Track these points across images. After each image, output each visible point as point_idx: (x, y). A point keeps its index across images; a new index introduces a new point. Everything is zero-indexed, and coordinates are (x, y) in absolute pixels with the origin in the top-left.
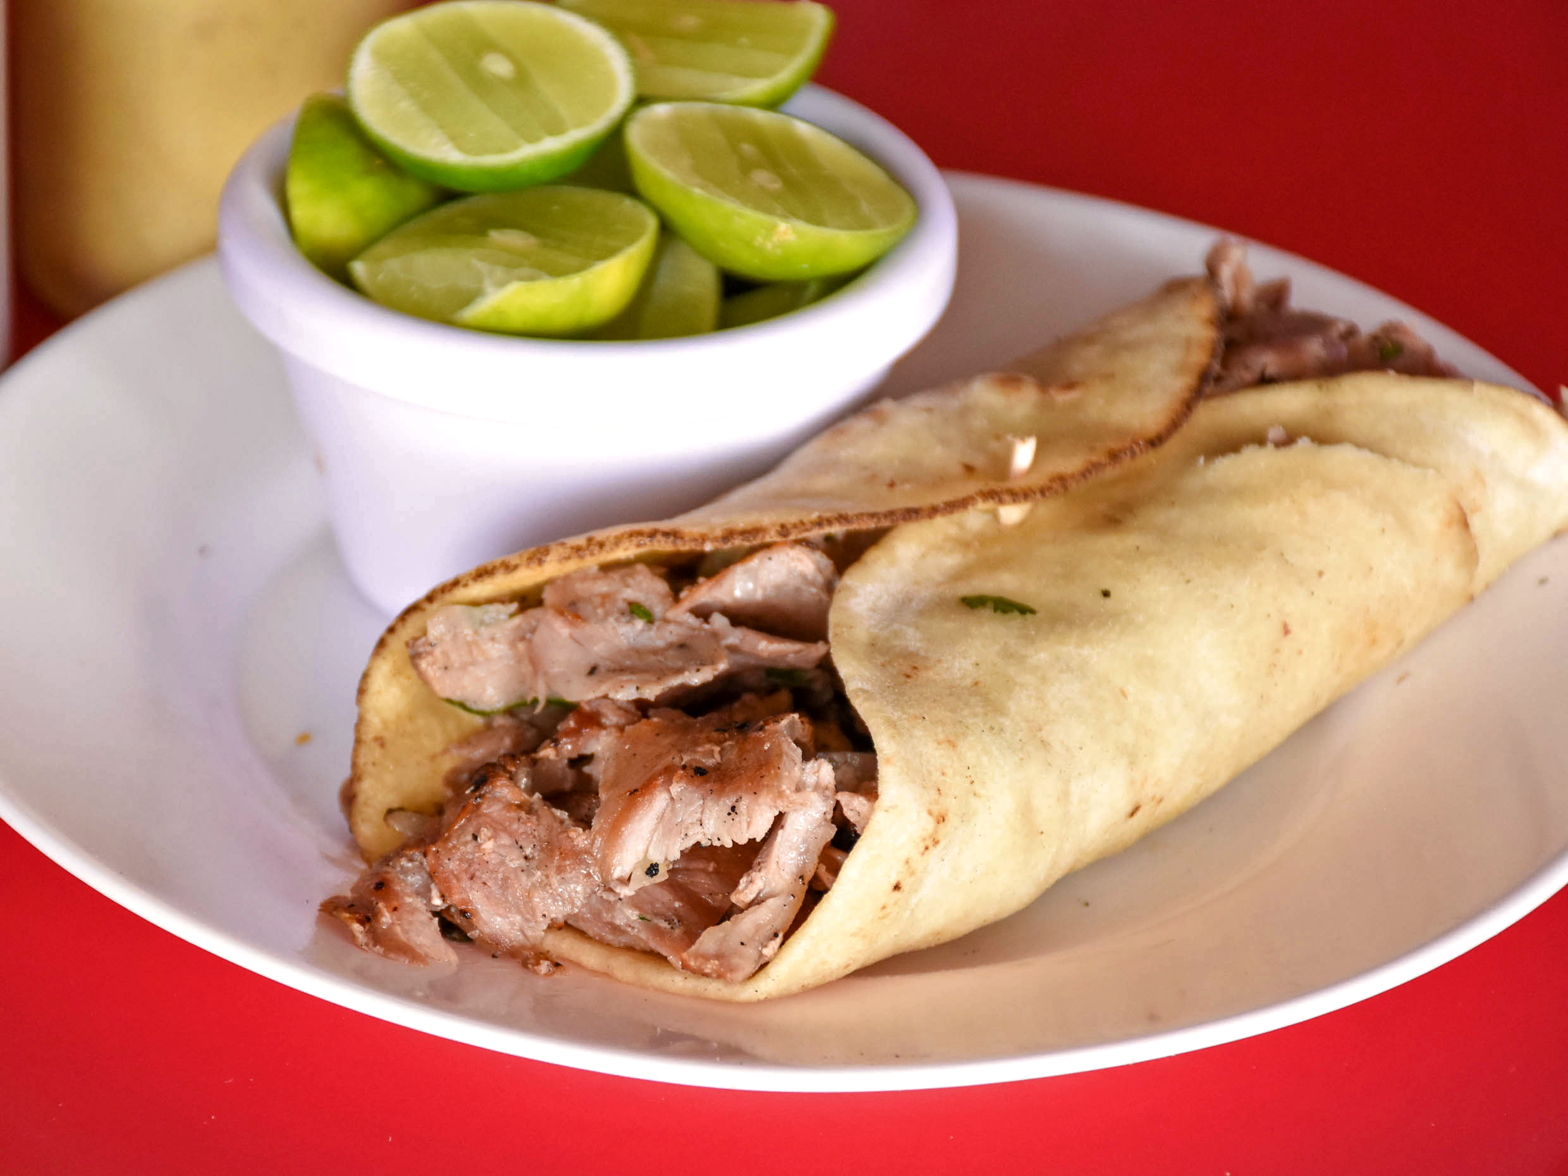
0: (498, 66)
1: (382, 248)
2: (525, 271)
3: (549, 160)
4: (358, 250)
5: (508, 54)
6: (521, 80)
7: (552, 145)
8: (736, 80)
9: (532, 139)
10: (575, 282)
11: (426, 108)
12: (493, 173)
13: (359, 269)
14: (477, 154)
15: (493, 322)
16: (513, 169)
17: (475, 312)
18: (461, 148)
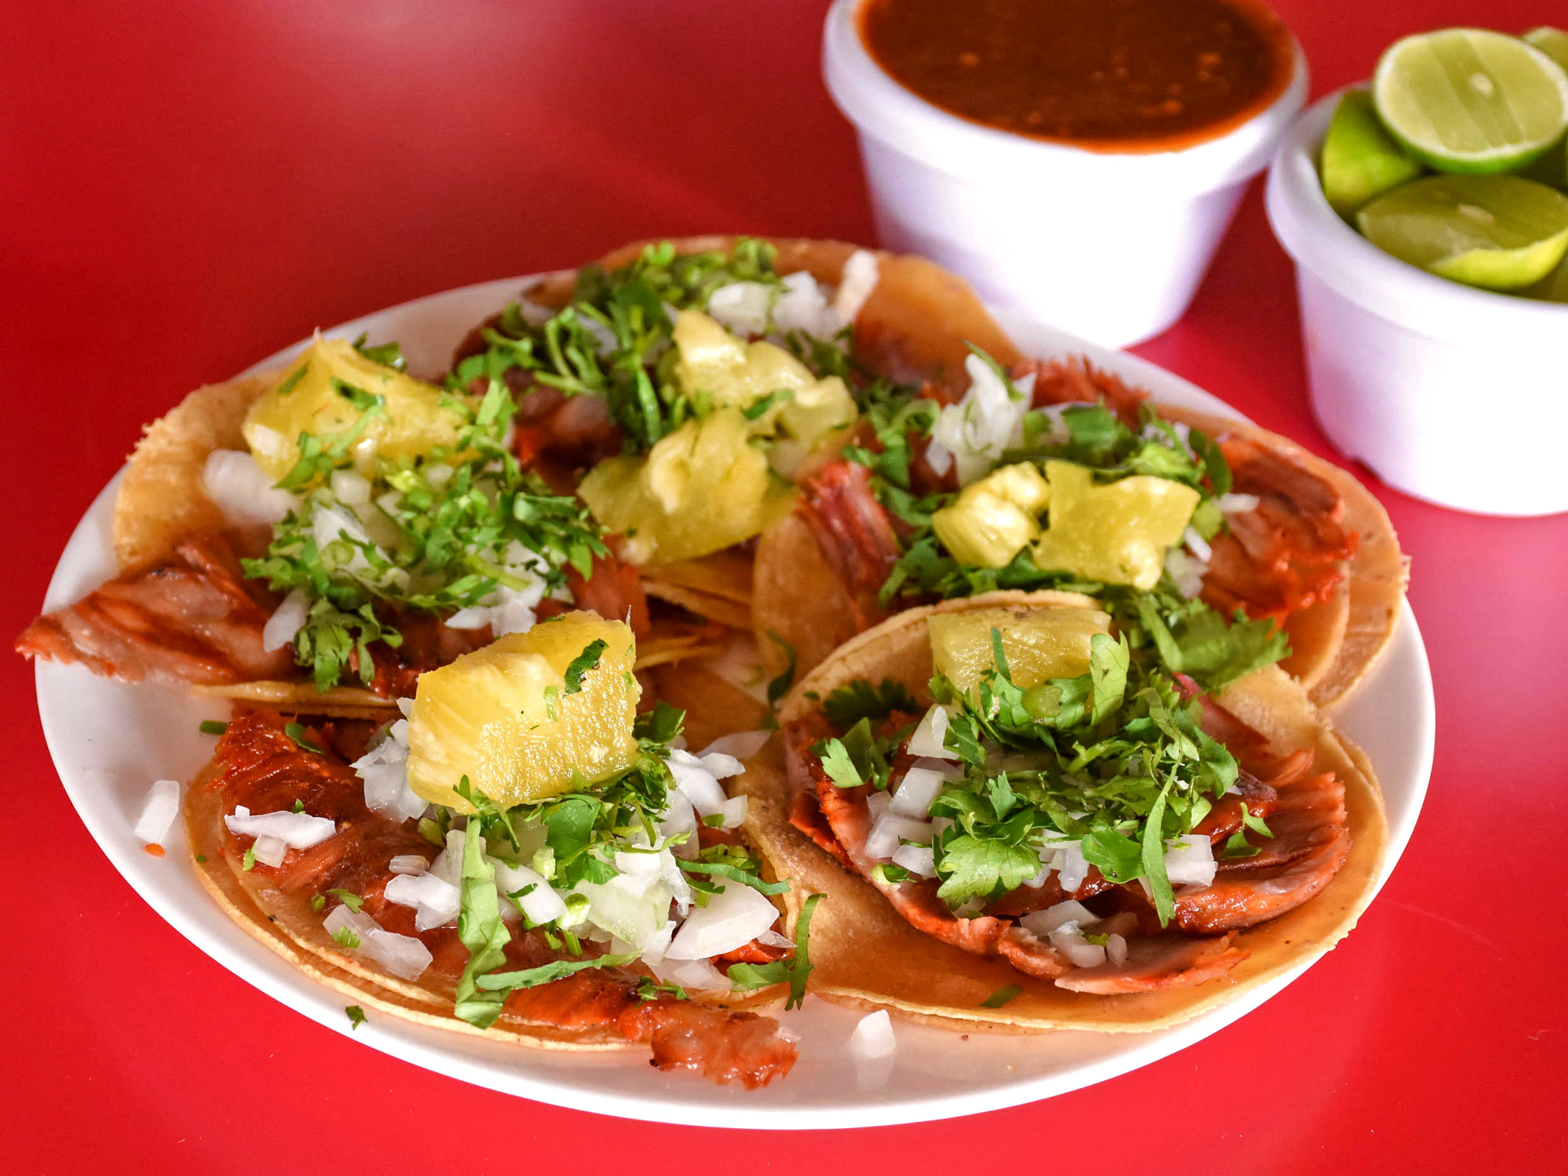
0: (1483, 85)
1: (1378, 205)
4: (1364, 203)
5: (1491, 78)
6: (1497, 98)
9: (1496, 144)
13: (1363, 218)
14: (1456, 151)
17: (1448, 266)
18: (1446, 145)
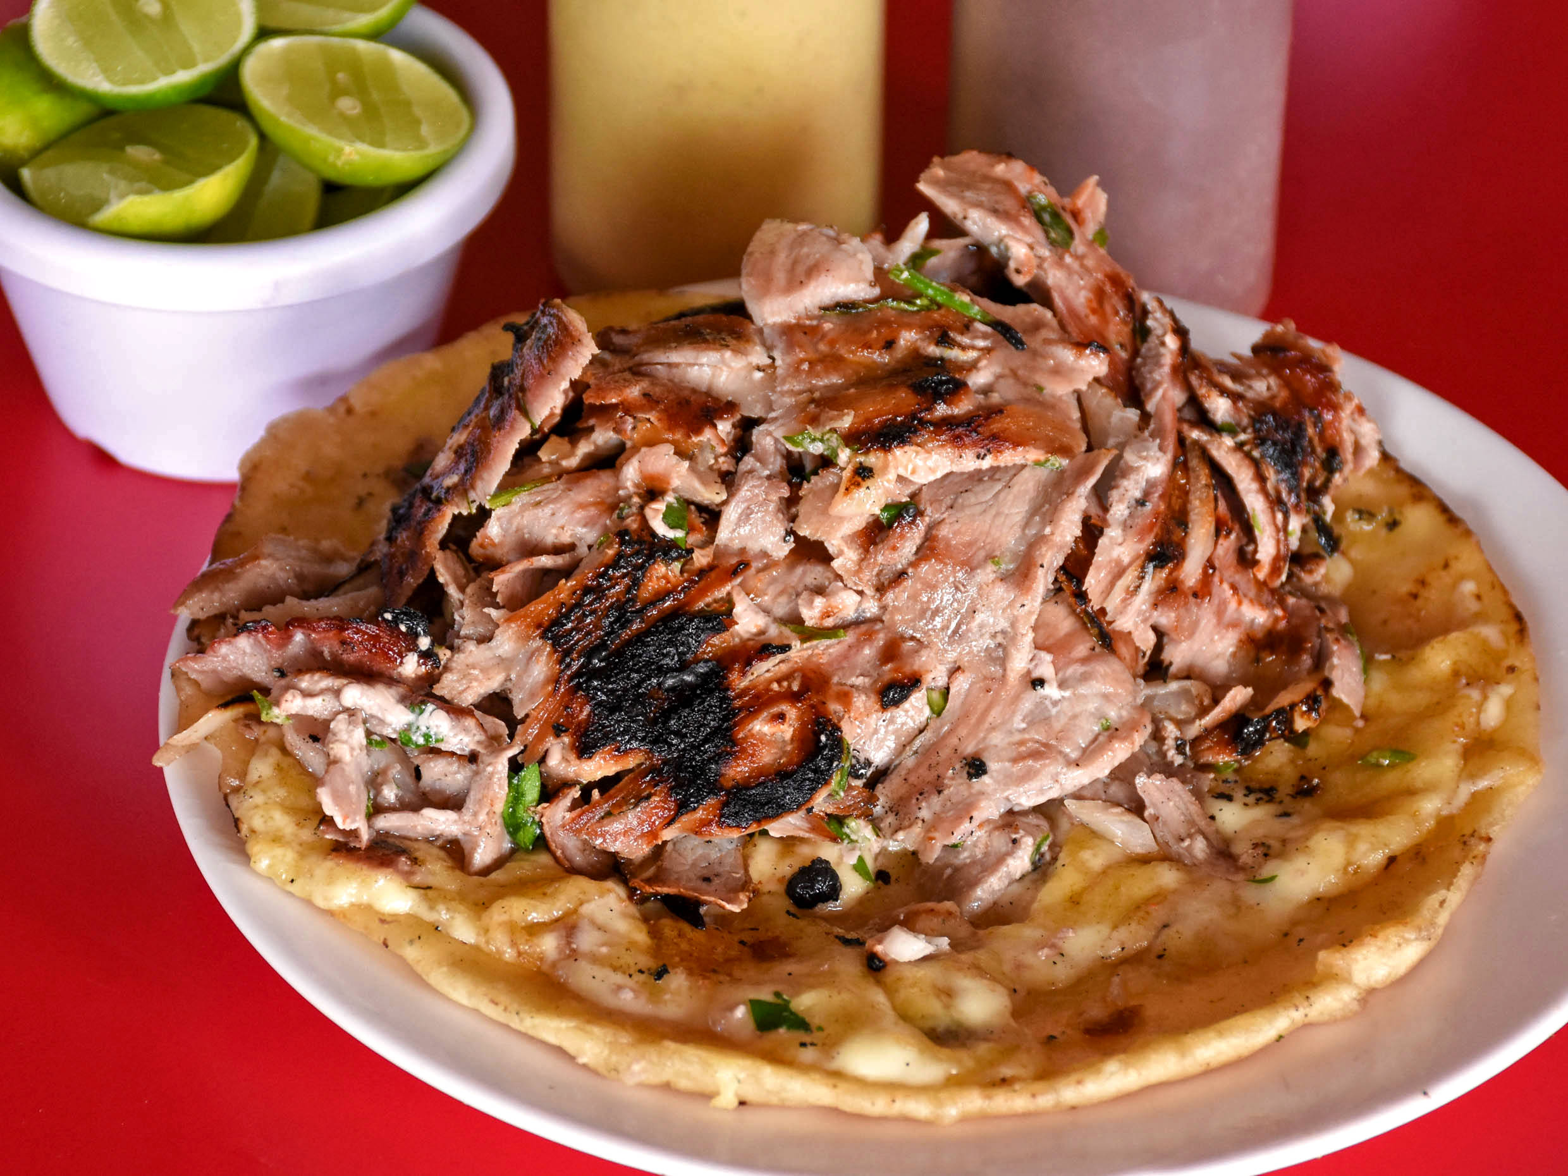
0: (150, 6)
2: (143, 185)
3: (179, 89)
4: (29, 159)
6: (166, 20)
7: (184, 77)
8: (346, 15)
10: (178, 195)
11: (88, 43)
12: (133, 99)
13: (27, 175)
14: (124, 84)
15: (116, 226)
16: (150, 97)
17: (102, 218)
